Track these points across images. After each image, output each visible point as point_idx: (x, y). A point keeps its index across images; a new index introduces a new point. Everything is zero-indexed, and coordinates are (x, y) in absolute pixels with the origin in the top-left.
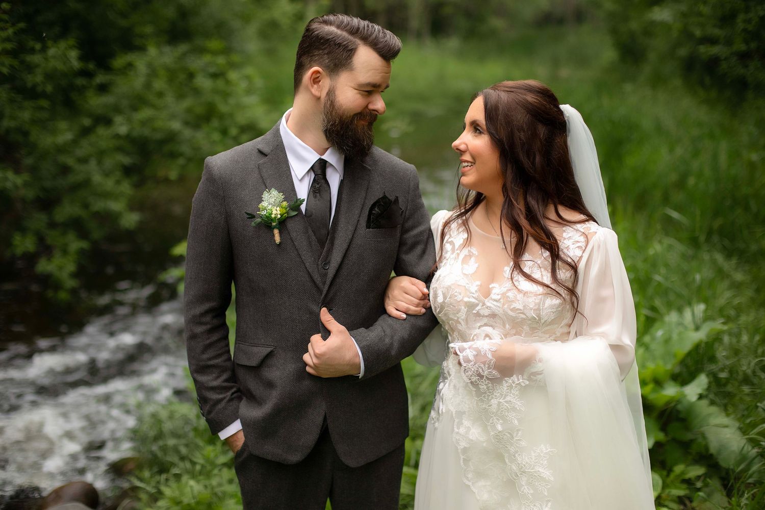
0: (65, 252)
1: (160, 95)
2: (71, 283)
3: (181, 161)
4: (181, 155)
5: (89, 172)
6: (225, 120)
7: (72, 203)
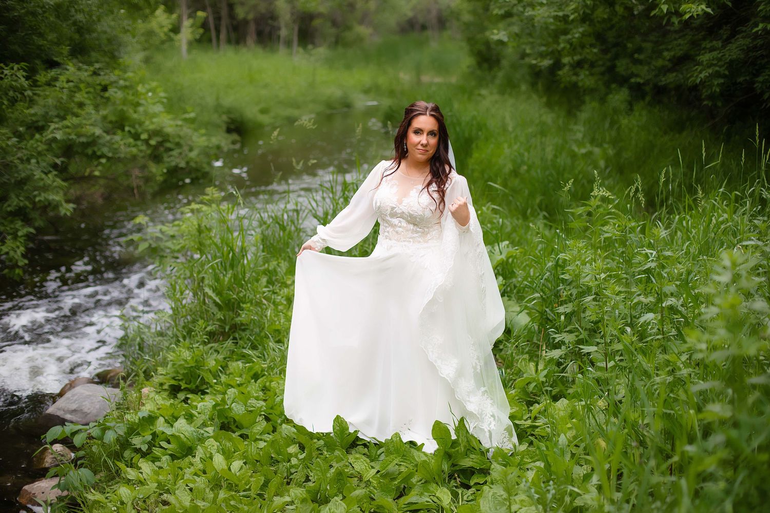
0: (15, 237)
1: (81, 105)
2: (23, 262)
3: (103, 161)
4: (103, 156)
5: (31, 170)
6: (137, 126)
7: (18, 196)
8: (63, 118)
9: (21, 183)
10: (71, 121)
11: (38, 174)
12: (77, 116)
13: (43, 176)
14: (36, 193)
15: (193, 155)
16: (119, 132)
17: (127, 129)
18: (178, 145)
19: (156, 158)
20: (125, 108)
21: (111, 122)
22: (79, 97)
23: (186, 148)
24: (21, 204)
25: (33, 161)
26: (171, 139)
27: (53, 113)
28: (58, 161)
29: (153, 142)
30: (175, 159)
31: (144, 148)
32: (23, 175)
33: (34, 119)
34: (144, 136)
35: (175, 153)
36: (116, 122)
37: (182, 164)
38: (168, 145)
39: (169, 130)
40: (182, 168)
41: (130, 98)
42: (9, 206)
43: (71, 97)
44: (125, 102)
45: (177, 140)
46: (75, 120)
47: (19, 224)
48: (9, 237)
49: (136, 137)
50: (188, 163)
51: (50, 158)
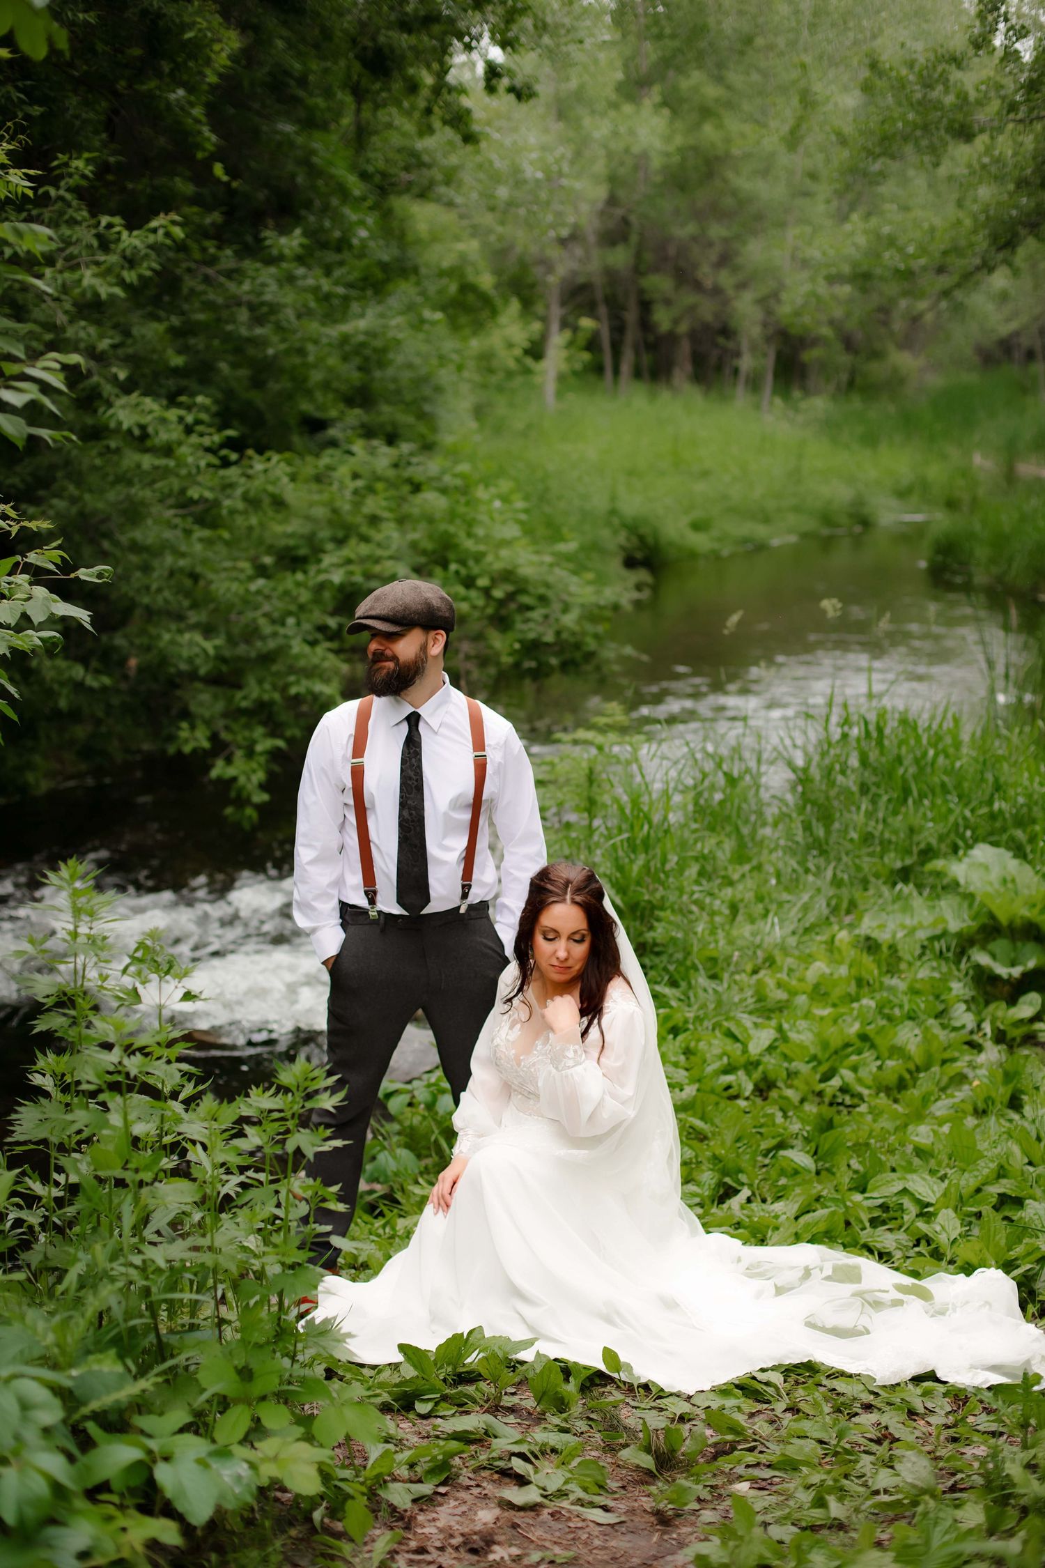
0: (250, 753)
1: (374, 520)
5: (286, 636)
6: (471, 563)
7: (260, 682)
8: (340, 542)
9: (267, 659)
10: (356, 549)
11: (297, 647)
12: (365, 539)
13: (307, 649)
14: (292, 678)
15: (569, 620)
16: (438, 571)
17: (453, 567)
18: (543, 599)
19: (502, 622)
20: (452, 529)
21: (424, 552)
22: (372, 505)
23: (557, 606)
24: (266, 697)
25: (291, 621)
26: (531, 589)
27: (324, 534)
28: (332, 622)
29: (498, 593)
30: (533, 627)
31: (481, 602)
32: (272, 644)
33: (291, 542)
34: (483, 582)
35: (536, 615)
36: (434, 552)
37: (549, 638)
38: (525, 599)
39: (526, 571)
40: (547, 644)
41: (461, 509)
42: (245, 698)
43: (357, 505)
44: (452, 516)
45: (542, 591)
46: (364, 549)
47: (259, 731)
48: (239, 754)
49: (469, 583)
50: (558, 633)
51: (318, 616)
